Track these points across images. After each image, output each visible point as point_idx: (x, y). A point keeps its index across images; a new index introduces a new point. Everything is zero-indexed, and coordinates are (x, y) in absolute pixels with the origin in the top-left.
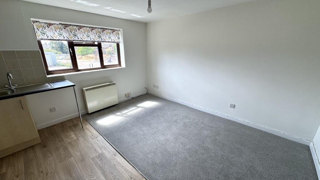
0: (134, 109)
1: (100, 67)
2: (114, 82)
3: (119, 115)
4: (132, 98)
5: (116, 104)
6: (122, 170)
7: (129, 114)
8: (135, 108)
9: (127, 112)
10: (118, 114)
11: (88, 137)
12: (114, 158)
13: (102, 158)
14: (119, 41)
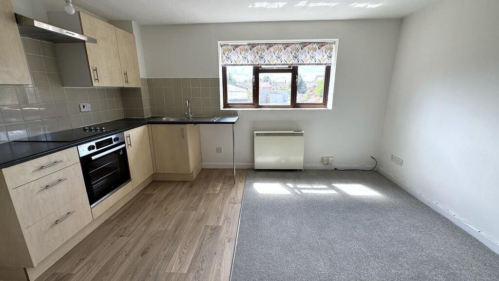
0: (321, 189)
1: (290, 104)
2: (303, 132)
3: (289, 187)
4: (336, 169)
5: (299, 170)
6: (216, 267)
7: (304, 191)
8: (325, 187)
9: (304, 189)
10: (290, 185)
11: (229, 198)
12: (224, 244)
13: (215, 233)
14: (328, 62)
